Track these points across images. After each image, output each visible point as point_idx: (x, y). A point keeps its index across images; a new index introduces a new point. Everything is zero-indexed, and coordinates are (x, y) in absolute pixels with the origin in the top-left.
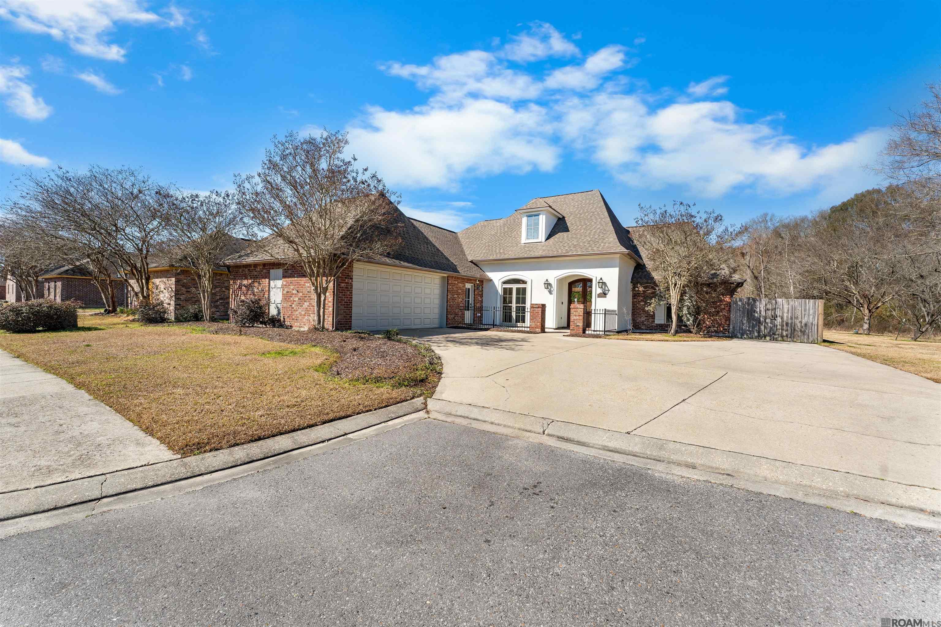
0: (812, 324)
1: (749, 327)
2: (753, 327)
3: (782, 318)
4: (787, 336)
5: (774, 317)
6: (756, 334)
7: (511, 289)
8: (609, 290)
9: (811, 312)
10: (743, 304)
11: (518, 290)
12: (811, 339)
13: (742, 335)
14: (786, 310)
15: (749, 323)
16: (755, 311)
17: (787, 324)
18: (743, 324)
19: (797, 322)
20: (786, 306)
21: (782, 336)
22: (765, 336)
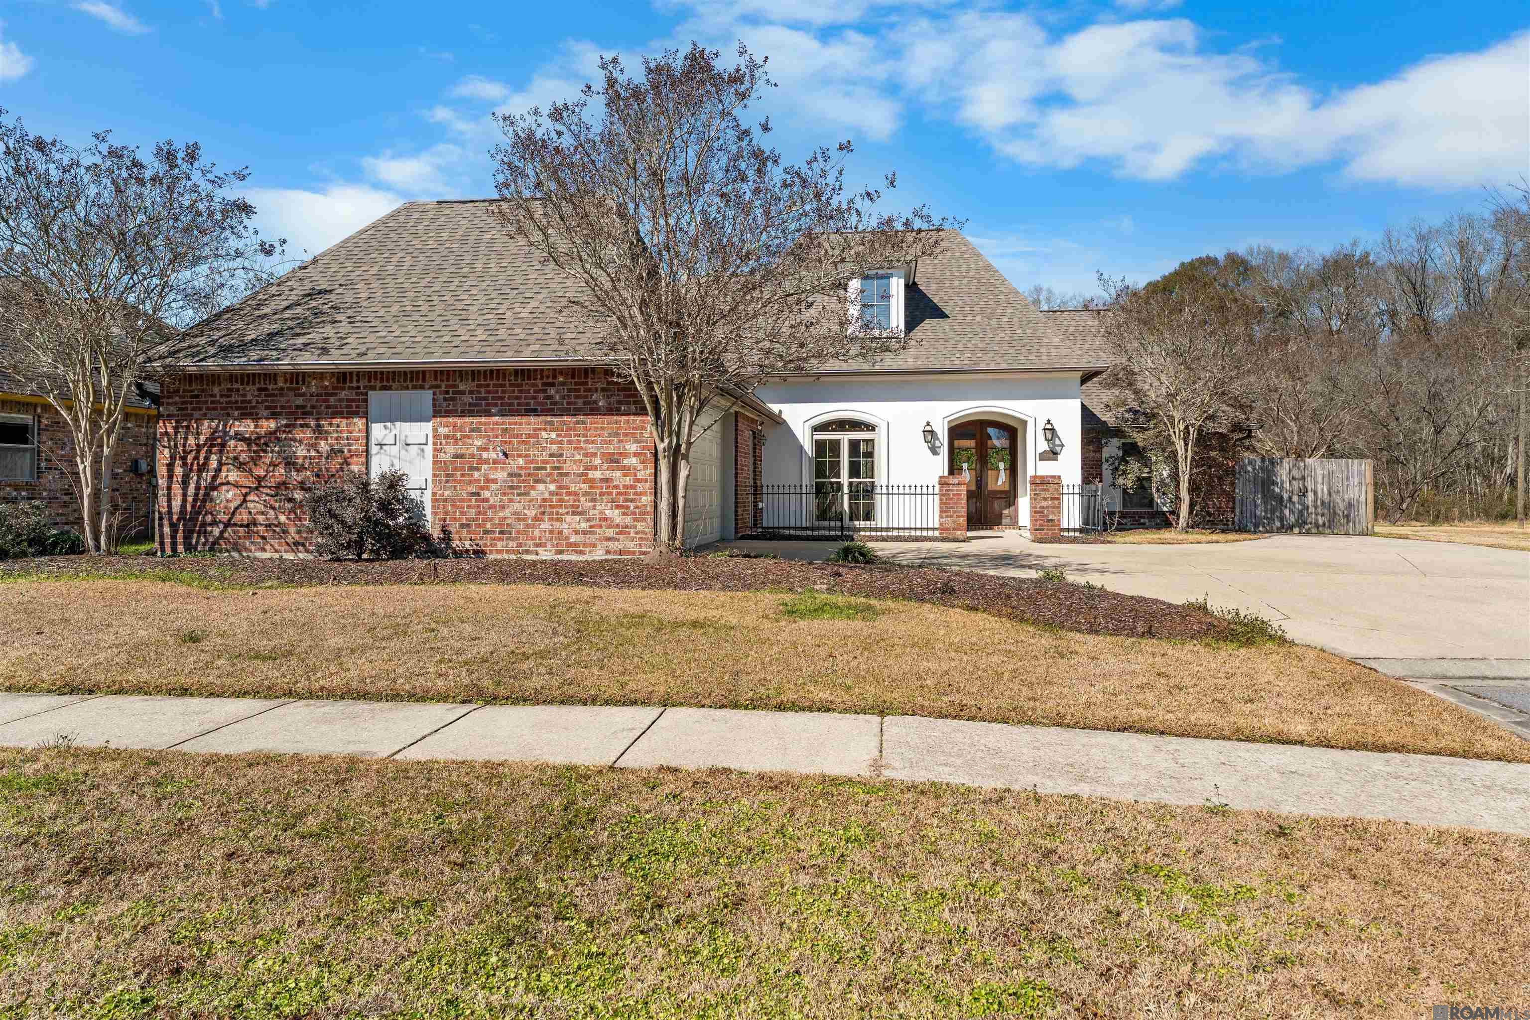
0: (1358, 501)
1: (1266, 512)
2: (1273, 512)
3: (1315, 493)
4: (1324, 525)
5: (1303, 493)
6: (1278, 524)
7: (836, 444)
8: (1063, 446)
9: (1356, 480)
10: (1254, 469)
11: (854, 445)
12: (1359, 528)
13: (1256, 526)
14: (1320, 480)
15: (1265, 503)
16: (1274, 483)
17: (1323, 503)
18: (1256, 506)
19: (1338, 500)
20: (1319, 472)
21: (1317, 526)
22: (1291, 528)
